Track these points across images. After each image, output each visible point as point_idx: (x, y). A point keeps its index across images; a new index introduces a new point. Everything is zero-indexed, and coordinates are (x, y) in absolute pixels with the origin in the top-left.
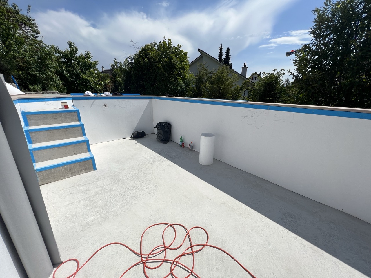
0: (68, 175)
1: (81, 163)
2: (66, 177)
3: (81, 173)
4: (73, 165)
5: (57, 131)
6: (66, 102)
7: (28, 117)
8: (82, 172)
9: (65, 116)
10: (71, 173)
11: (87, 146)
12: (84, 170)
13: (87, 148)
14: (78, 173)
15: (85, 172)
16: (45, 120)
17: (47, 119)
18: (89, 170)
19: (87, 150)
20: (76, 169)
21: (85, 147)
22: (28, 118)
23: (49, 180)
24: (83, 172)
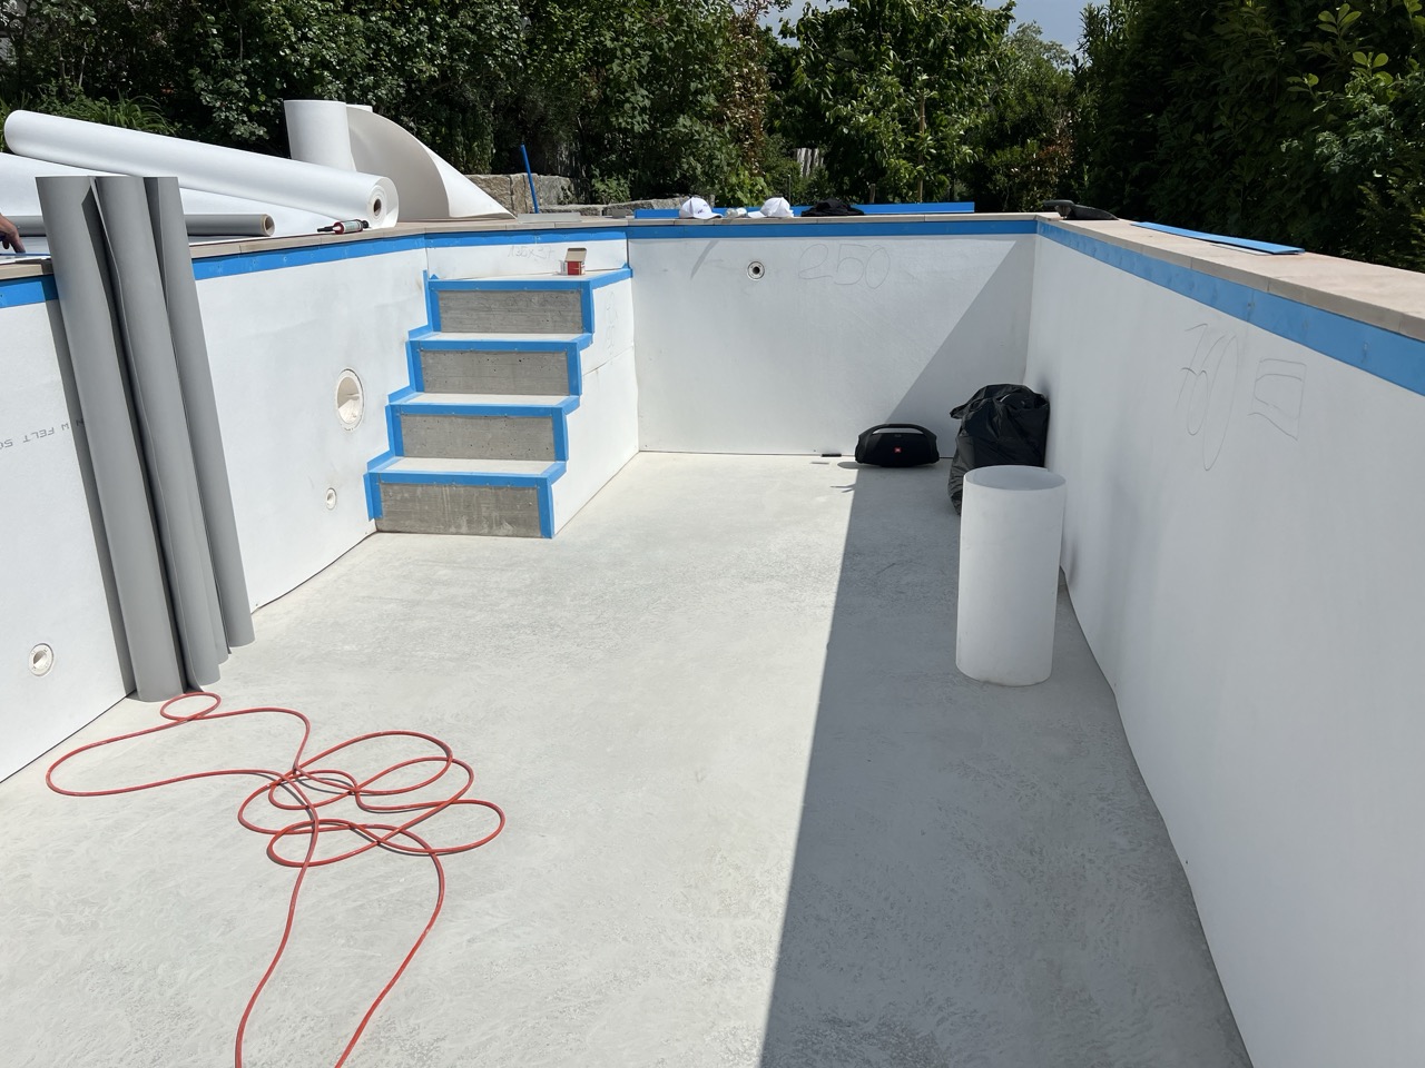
0: (459, 527)
1: (500, 492)
2: (453, 529)
3: (496, 532)
4: (475, 492)
5: (491, 358)
6: (584, 249)
7: (442, 299)
8: (503, 531)
9: (544, 303)
10: (469, 522)
11: (555, 436)
12: (510, 523)
13: (552, 441)
14: (491, 527)
15: (510, 533)
16: (483, 314)
17: (489, 310)
18: (523, 531)
19: (552, 450)
20: (484, 509)
21: (548, 437)
22: (441, 303)
23: (407, 523)
24: (505, 532)
